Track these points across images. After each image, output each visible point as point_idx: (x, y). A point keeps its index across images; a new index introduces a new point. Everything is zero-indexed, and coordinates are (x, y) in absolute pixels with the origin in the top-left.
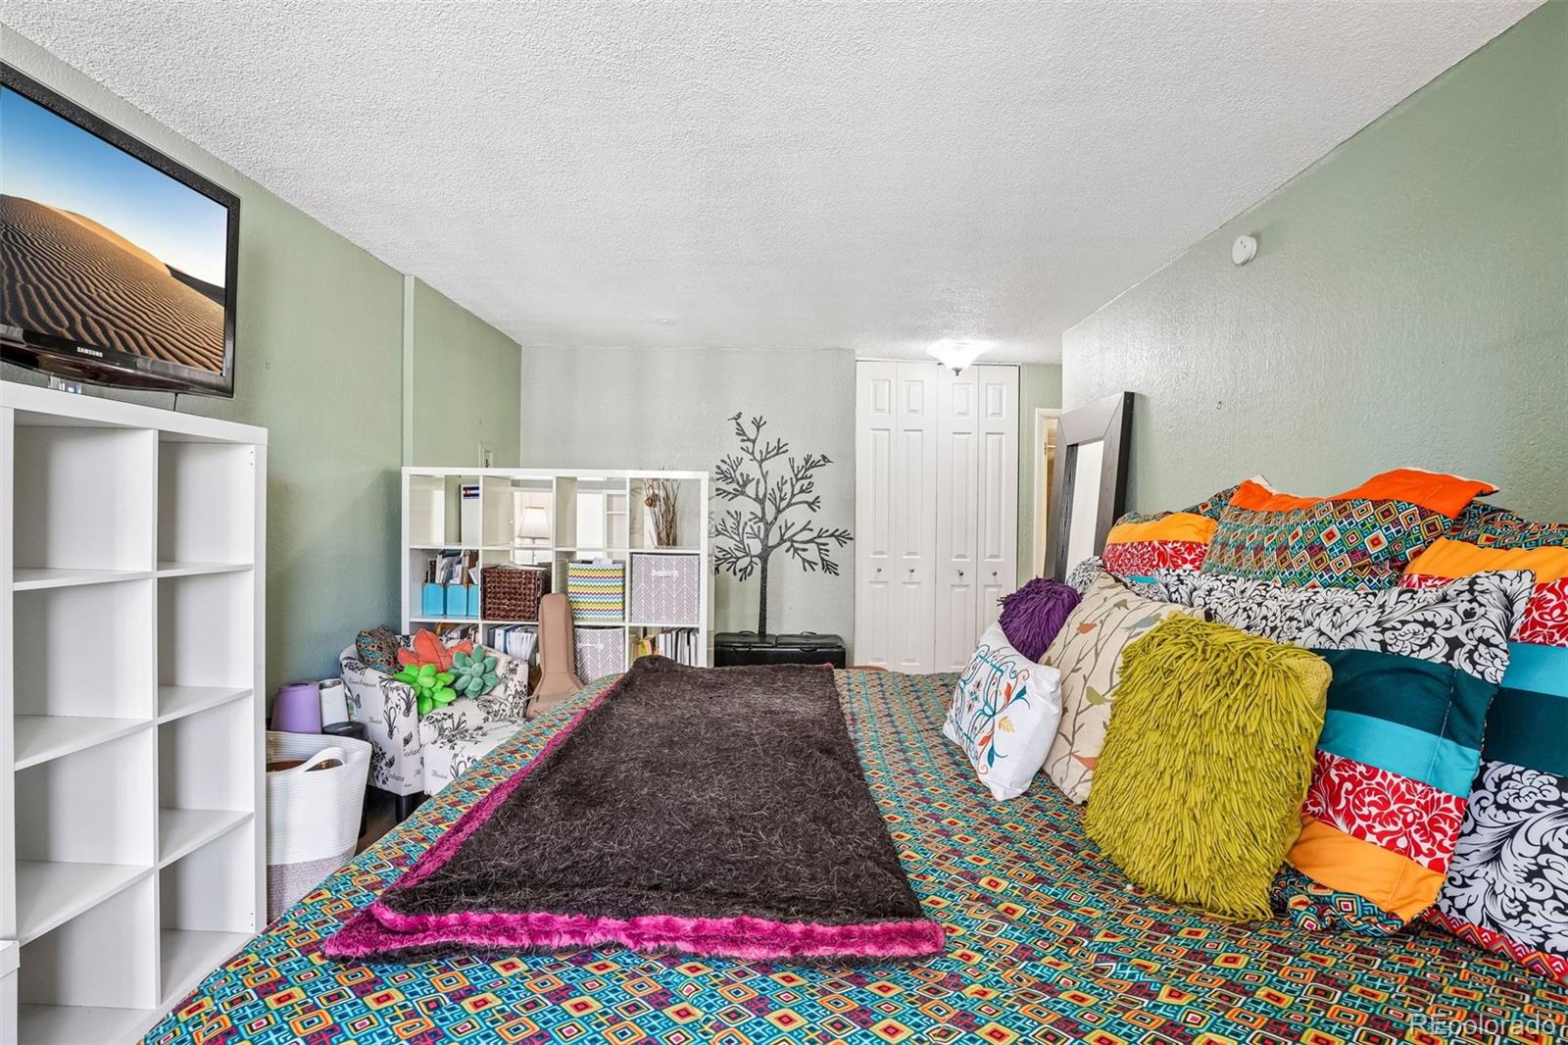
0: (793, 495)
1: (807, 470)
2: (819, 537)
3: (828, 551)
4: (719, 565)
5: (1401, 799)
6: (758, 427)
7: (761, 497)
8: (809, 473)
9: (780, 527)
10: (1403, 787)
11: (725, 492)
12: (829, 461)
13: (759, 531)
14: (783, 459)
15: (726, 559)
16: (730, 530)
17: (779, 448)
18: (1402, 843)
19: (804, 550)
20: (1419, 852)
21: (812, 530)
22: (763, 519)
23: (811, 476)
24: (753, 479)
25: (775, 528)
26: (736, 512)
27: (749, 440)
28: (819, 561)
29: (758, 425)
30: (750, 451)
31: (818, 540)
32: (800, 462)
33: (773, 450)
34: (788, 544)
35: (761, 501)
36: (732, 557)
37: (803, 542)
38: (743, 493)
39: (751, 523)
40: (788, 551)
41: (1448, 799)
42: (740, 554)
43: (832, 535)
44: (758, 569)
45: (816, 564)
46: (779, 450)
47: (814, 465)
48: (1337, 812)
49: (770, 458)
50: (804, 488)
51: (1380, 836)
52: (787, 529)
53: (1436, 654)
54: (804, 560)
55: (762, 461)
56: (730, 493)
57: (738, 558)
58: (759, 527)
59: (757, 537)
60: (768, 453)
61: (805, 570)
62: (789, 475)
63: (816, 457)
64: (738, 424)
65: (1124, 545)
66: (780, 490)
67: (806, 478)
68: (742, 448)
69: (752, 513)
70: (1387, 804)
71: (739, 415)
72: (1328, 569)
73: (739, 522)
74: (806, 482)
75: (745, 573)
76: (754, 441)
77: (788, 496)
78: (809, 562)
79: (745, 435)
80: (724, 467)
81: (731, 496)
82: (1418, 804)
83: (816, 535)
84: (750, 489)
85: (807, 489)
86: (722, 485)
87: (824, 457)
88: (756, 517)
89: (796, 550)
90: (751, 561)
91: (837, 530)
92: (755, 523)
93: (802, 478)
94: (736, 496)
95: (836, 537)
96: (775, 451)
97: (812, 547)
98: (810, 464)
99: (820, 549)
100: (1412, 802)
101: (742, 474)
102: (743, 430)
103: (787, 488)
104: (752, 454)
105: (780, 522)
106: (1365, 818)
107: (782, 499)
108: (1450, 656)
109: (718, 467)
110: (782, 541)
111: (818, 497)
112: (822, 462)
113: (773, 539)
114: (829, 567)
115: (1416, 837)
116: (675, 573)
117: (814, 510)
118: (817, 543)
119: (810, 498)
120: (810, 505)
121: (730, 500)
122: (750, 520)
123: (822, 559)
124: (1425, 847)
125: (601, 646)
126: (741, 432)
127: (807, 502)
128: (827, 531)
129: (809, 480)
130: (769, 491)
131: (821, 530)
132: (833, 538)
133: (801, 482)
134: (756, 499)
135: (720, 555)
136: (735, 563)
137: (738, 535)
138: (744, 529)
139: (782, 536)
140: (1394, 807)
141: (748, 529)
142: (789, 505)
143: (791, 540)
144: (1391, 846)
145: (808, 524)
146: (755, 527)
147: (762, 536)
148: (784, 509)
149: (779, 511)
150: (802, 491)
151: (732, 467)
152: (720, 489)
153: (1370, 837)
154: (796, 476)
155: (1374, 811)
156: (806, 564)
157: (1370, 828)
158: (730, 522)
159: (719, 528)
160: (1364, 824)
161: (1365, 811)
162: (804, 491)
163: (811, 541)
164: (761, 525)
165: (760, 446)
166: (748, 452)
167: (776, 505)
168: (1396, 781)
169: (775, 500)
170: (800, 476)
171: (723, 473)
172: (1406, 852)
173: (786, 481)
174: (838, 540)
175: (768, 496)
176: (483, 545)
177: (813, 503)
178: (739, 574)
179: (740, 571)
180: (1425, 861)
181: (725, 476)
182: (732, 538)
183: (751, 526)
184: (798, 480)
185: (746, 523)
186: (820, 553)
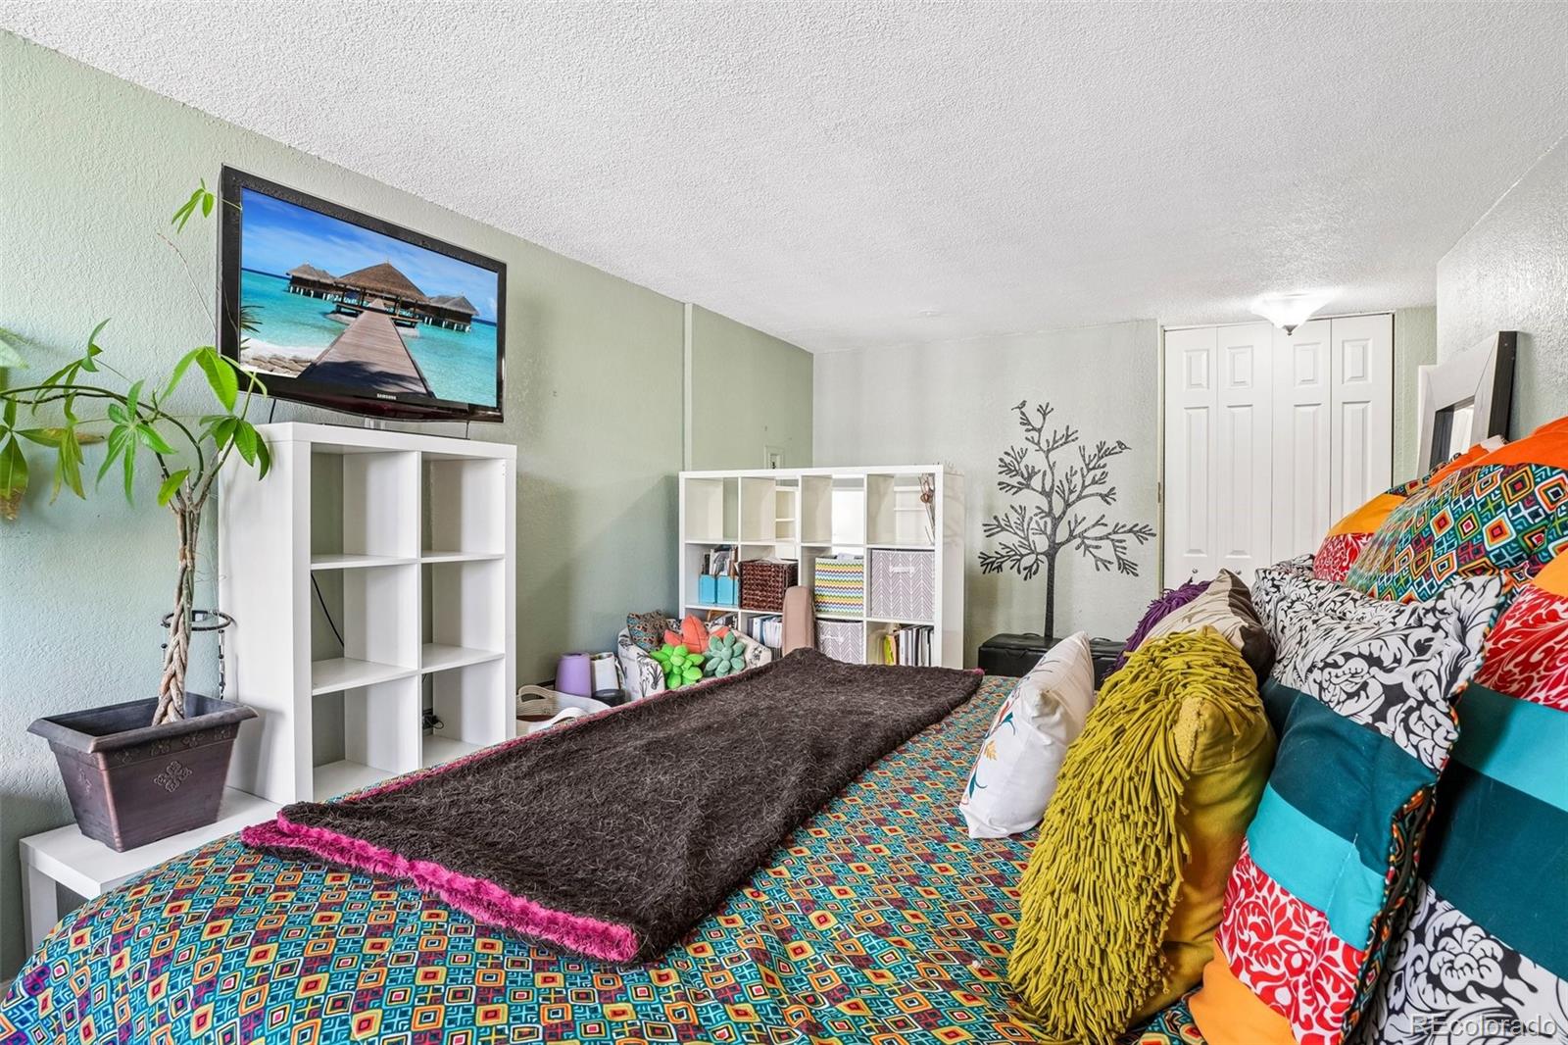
0: (1084, 487)
1: (1100, 459)
2: (1115, 532)
3: (1125, 548)
4: (1002, 562)
5: (1285, 929)
6: (1044, 415)
7: (1047, 490)
8: (1102, 462)
9: (1069, 522)
10: (1290, 912)
11: (1009, 485)
12: (1126, 448)
13: (1045, 527)
14: (1073, 447)
15: (1010, 557)
16: (1014, 525)
17: (1068, 436)
18: (1282, 997)
19: (1097, 547)
20: (1297, 1017)
21: (1106, 525)
22: (1050, 513)
23: (1105, 465)
24: (1039, 471)
25: (1064, 522)
26: (1020, 507)
27: (1034, 429)
28: (1114, 559)
29: (1044, 412)
30: (1036, 441)
31: (1113, 537)
32: (1091, 451)
33: (1061, 439)
34: (1078, 541)
35: (1048, 495)
36: (1016, 554)
37: (1096, 539)
38: (1028, 486)
39: (1037, 518)
40: (1078, 548)
41: (1334, 944)
42: (1024, 551)
43: (1130, 531)
44: (1044, 567)
45: (1112, 563)
46: (1067, 438)
47: (1109, 453)
49: (1057, 447)
50: (1097, 479)
51: (1256, 978)
52: (1077, 524)
53: (1361, 711)
54: (1097, 559)
55: (1049, 451)
56: (1013, 487)
57: (1022, 556)
58: (1046, 522)
59: (1044, 533)
60: (1055, 442)
61: (1098, 570)
62: (1079, 464)
63: (1111, 444)
64: (1022, 413)
66: (1069, 482)
67: (1099, 467)
68: (1027, 439)
69: (1038, 508)
70: (1268, 934)
71: (1024, 404)
73: (1023, 517)
74: (1099, 472)
75: (1031, 571)
76: (1039, 431)
77: (1079, 488)
78: (1103, 561)
79: (1030, 424)
80: (1008, 459)
81: (1015, 490)
82: (1310, 942)
83: (1111, 531)
84: (1036, 483)
85: (1100, 479)
86: (1005, 478)
87: (1120, 444)
88: (1043, 511)
89: (1087, 548)
90: (1037, 559)
91: (1137, 525)
92: (1042, 518)
93: (1094, 468)
94: (1021, 489)
95: (1135, 533)
96: (1063, 440)
97: (1106, 544)
98: (1103, 451)
99: (1115, 547)
100: (1300, 936)
101: (1027, 467)
102: (1028, 420)
103: (1077, 480)
104: (1038, 444)
105: (1070, 515)
106: (1244, 946)
107: (1071, 492)
108: (1380, 715)
109: (1001, 460)
110: (1071, 537)
111: (1114, 488)
112: (1118, 449)
113: (1062, 534)
114: (1126, 567)
116: (912, 570)
117: (1108, 503)
118: (1113, 540)
119: (1104, 489)
120: (1104, 497)
121: (1014, 494)
122: (1036, 515)
123: (1119, 558)
125: (841, 640)
126: (1025, 421)
127: (1101, 495)
128: (1123, 527)
129: (1102, 470)
130: (1057, 483)
131: (1117, 525)
132: (1132, 534)
133: (1092, 473)
134: (1043, 492)
135: (1003, 552)
136: (1019, 560)
137: (1023, 531)
138: (1029, 525)
139: (1071, 532)
140: (1276, 939)
141: (1033, 525)
142: (1079, 498)
143: (1081, 535)
144: (1267, 996)
145: (1101, 518)
146: (1042, 523)
147: (1049, 532)
148: (1074, 502)
149: (1068, 505)
150: (1094, 482)
151: (1016, 460)
152: (1004, 483)
153: (1246, 977)
154: (1087, 465)
155: (1255, 938)
156: (1099, 563)
157: (1247, 962)
158: (1014, 517)
159: (1003, 523)
160: (1242, 955)
161: (1246, 935)
162: (1096, 483)
163: (1107, 537)
164: (1048, 520)
165: (1047, 435)
166: (1033, 442)
167: (1064, 499)
168: (1284, 900)
169: (1063, 492)
170: (1091, 466)
171: (1006, 466)
173: (1076, 471)
174: (1137, 536)
175: (1056, 488)
176: (742, 540)
177: (1108, 495)
178: (1024, 573)
179: (1025, 569)
180: (1299, 1033)
181: (1008, 469)
182: (1016, 534)
183: (1037, 522)
184: (1089, 470)
185: (1031, 519)
186: (1115, 550)
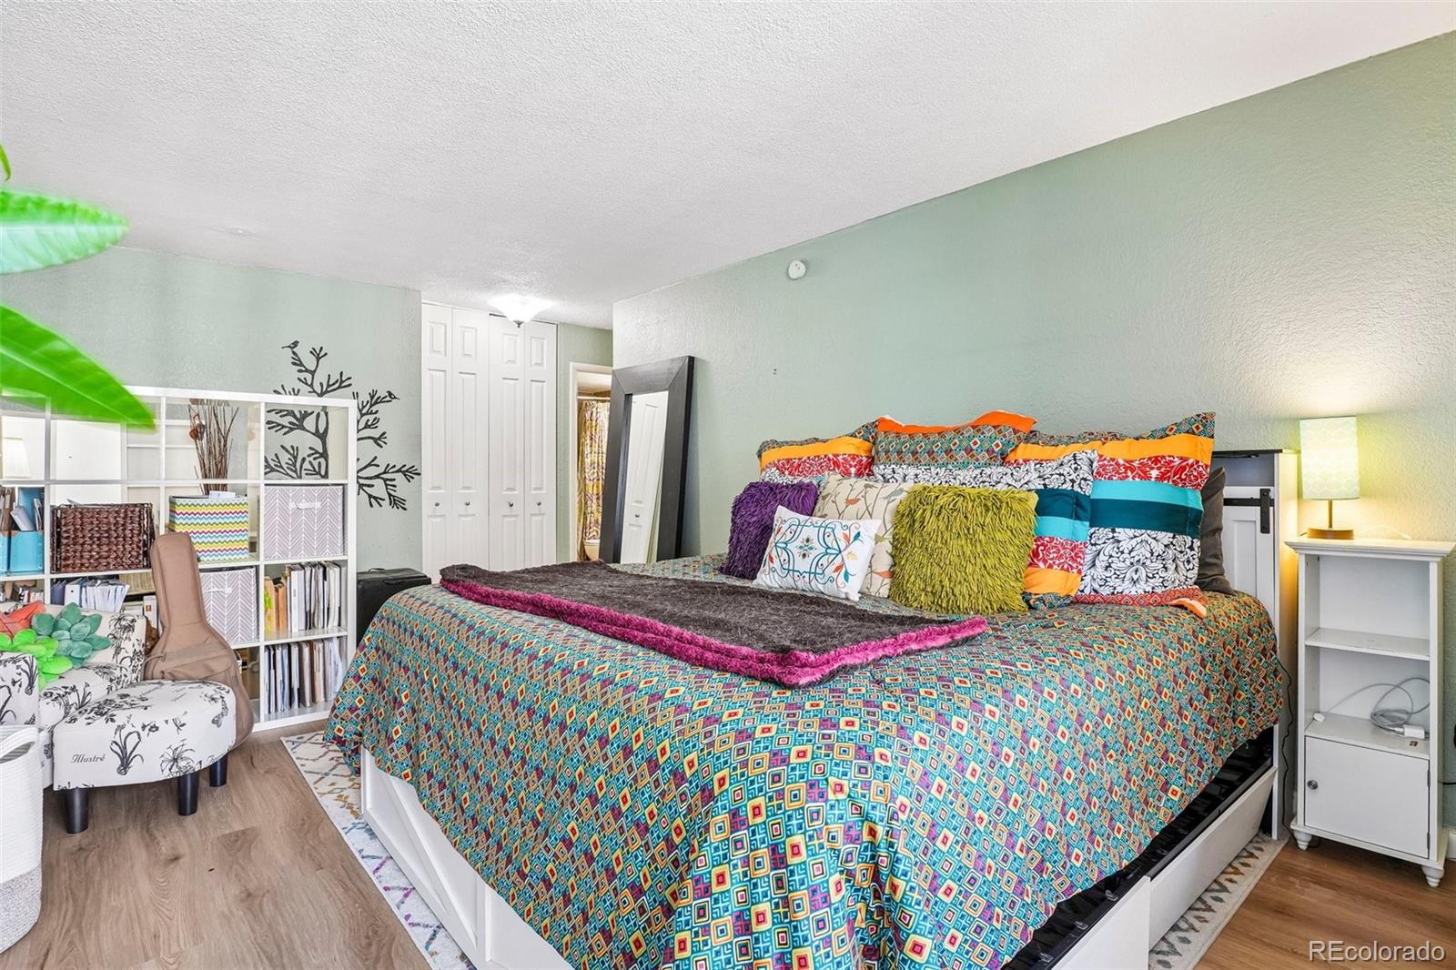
1: (371, 406)
2: (385, 473)
3: (394, 486)
5: (1064, 548)
6: (318, 359)
7: (321, 431)
8: (374, 409)
10: (1064, 543)
11: (279, 425)
12: (395, 398)
13: (320, 467)
14: (347, 392)
16: (285, 466)
17: (342, 382)
18: (1066, 567)
19: (369, 486)
20: (1072, 568)
21: (378, 466)
23: (377, 411)
24: (313, 412)
26: (292, 447)
27: (307, 371)
28: (386, 497)
29: (318, 355)
30: (309, 383)
31: (384, 476)
32: (364, 397)
33: (334, 384)
35: (322, 436)
37: (369, 478)
38: (301, 428)
39: (311, 459)
43: (399, 471)
45: (383, 500)
46: (341, 384)
47: (381, 401)
48: (1038, 560)
49: (329, 392)
50: (369, 423)
51: (1058, 565)
53: (1068, 486)
54: (370, 496)
55: (323, 393)
56: (283, 427)
58: (320, 463)
59: (318, 473)
60: (329, 386)
61: (371, 505)
63: (382, 393)
64: (294, 353)
65: (800, 459)
67: (371, 413)
68: (299, 379)
69: (311, 448)
70: (1059, 551)
71: (296, 344)
72: (977, 460)
73: (295, 458)
74: (371, 418)
76: (313, 373)
78: (375, 498)
79: (301, 365)
81: (286, 430)
82: (1070, 548)
83: (382, 471)
84: (309, 423)
85: (372, 424)
86: (276, 418)
87: (390, 394)
88: (317, 452)
89: (361, 486)
91: (404, 466)
92: (315, 459)
93: (367, 413)
94: (292, 429)
95: (403, 472)
96: (337, 385)
97: (379, 483)
98: (375, 399)
99: (386, 485)
100: (1068, 548)
102: (299, 360)
104: (311, 386)
106: (1050, 559)
108: (1072, 486)
111: (384, 433)
112: (388, 399)
114: (396, 502)
115: (1070, 563)
116: (318, 505)
117: (380, 446)
118: (385, 480)
119: (375, 433)
120: (376, 440)
121: (285, 434)
122: (309, 456)
123: (390, 495)
124: (1074, 565)
126: (298, 362)
127: (372, 438)
128: (394, 466)
129: (374, 416)
131: (388, 465)
132: (400, 474)
133: (365, 418)
134: (317, 434)
137: (295, 472)
138: (301, 467)
140: (1062, 552)
141: (307, 465)
144: (1062, 569)
145: (373, 461)
146: (315, 463)
147: (323, 473)
150: (367, 426)
152: (273, 422)
153: (1055, 567)
154: (361, 410)
155: (1055, 555)
156: (372, 500)
157: (1054, 563)
158: (285, 458)
159: (272, 464)
160: (1051, 562)
161: (1051, 556)
162: (369, 427)
163: (377, 477)
164: (323, 460)
165: (321, 377)
166: (307, 384)
168: (1061, 541)
170: (364, 411)
172: (1067, 570)
174: (405, 475)
176: (46, 483)
177: (379, 438)
180: (1075, 571)
181: (278, 408)
182: (287, 474)
183: (310, 462)
184: (362, 415)
185: (304, 460)
186: (387, 488)
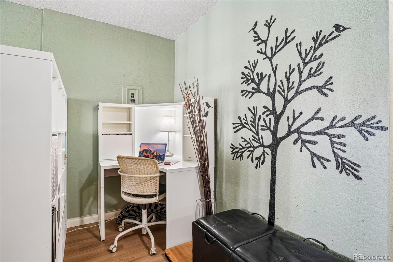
0: (301, 82)
1: (315, 50)
2: (332, 126)
3: (344, 145)
4: (243, 152)
6: (269, 27)
7: (271, 90)
8: (318, 53)
9: (288, 118)
11: (247, 92)
12: (345, 29)
14: (292, 46)
15: (248, 148)
16: (250, 123)
17: (287, 38)
19: (315, 143)
21: (323, 119)
22: (273, 112)
23: (321, 55)
24: (266, 75)
25: (284, 118)
26: (254, 108)
27: (262, 42)
28: (331, 157)
29: (269, 25)
30: (264, 51)
31: (330, 131)
32: (308, 44)
33: (281, 44)
34: (296, 136)
35: (271, 95)
36: (251, 147)
37: (313, 134)
38: (259, 91)
39: (264, 116)
40: (295, 142)
42: (256, 144)
43: (351, 124)
44: (269, 159)
45: (328, 161)
46: (286, 41)
47: (327, 40)
49: (278, 52)
50: (313, 71)
52: (295, 119)
54: (313, 155)
55: (273, 55)
56: (250, 92)
57: (255, 148)
58: (270, 119)
59: (269, 129)
60: (277, 47)
61: (314, 166)
62: (296, 61)
63: (328, 31)
64: (255, 33)
66: (288, 79)
67: (316, 59)
68: (258, 52)
69: (265, 107)
73: (255, 116)
74: (314, 65)
75: (260, 161)
76: (265, 42)
77: (296, 85)
78: (319, 157)
79: (260, 39)
80: (246, 71)
81: (250, 94)
83: (328, 125)
84: (264, 85)
85: (316, 72)
86: (245, 87)
88: (268, 110)
89: (304, 142)
90: (264, 152)
92: (267, 116)
93: (310, 61)
94: (254, 93)
95: (357, 127)
96: (284, 43)
97: (323, 140)
98: (320, 41)
99: (332, 143)
101: (257, 74)
102: (259, 36)
103: (295, 77)
104: (265, 53)
105: (288, 113)
107: (289, 89)
109: (243, 73)
110: (289, 133)
111: (331, 78)
112: (336, 34)
113: (282, 131)
117: (326, 95)
118: (331, 136)
119: (319, 81)
120: (319, 89)
121: (250, 98)
122: (264, 113)
123: (337, 156)
126: (257, 38)
127: (316, 88)
128: (343, 119)
129: (317, 62)
130: (279, 83)
131: (335, 117)
132: (353, 128)
133: (309, 66)
134: (268, 93)
135: (243, 144)
136: (252, 151)
137: (255, 128)
138: (259, 123)
139: (290, 127)
141: (262, 122)
142: (297, 93)
143: (297, 130)
146: (267, 119)
147: (272, 128)
148: (293, 98)
149: (287, 102)
150: (310, 75)
151: (251, 70)
152: (244, 91)
154: (303, 60)
156: (315, 159)
158: (250, 117)
159: (243, 121)
162: (312, 76)
163: (322, 132)
164: (272, 117)
165: (271, 43)
166: (262, 53)
167: (283, 96)
169: (284, 91)
170: (307, 60)
171: (246, 77)
173: (294, 69)
174: (360, 132)
175: (278, 88)
177: (324, 86)
178: (256, 162)
179: (256, 159)
181: (247, 79)
182: (250, 130)
183: (264, 119)
184: (305, 64)
185: (260, 117)
186: (333, 147)
